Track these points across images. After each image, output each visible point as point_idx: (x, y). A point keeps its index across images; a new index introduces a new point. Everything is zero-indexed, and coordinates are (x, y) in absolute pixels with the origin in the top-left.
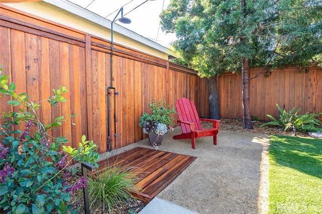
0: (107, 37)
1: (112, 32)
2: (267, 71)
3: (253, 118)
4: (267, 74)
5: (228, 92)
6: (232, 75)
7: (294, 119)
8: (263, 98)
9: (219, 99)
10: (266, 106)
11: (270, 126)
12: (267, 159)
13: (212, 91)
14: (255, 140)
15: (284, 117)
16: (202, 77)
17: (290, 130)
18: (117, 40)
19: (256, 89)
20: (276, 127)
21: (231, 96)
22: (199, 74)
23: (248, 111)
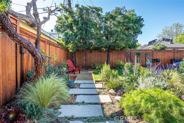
0: (49, 39)
1: (50, 37)
2: (91, 51)
3: (88, 67)
4: (91, 52)
5: (79, 58)
6: (80, 51)
7: (98, 66)
8: (90, 59)
9: (76, 60)
10: (91, 62)
11: (93, 69)
12: (93, 75)
13: (74, 57)
14: (89, 72)
15: (96, 65)
16: (71, 52)
17: (97, 69)
18: (51, 40)
19: (88, 57)
20: (94, 68)
21: (80, 59)
22: (70, 51)
23: (86, 64)
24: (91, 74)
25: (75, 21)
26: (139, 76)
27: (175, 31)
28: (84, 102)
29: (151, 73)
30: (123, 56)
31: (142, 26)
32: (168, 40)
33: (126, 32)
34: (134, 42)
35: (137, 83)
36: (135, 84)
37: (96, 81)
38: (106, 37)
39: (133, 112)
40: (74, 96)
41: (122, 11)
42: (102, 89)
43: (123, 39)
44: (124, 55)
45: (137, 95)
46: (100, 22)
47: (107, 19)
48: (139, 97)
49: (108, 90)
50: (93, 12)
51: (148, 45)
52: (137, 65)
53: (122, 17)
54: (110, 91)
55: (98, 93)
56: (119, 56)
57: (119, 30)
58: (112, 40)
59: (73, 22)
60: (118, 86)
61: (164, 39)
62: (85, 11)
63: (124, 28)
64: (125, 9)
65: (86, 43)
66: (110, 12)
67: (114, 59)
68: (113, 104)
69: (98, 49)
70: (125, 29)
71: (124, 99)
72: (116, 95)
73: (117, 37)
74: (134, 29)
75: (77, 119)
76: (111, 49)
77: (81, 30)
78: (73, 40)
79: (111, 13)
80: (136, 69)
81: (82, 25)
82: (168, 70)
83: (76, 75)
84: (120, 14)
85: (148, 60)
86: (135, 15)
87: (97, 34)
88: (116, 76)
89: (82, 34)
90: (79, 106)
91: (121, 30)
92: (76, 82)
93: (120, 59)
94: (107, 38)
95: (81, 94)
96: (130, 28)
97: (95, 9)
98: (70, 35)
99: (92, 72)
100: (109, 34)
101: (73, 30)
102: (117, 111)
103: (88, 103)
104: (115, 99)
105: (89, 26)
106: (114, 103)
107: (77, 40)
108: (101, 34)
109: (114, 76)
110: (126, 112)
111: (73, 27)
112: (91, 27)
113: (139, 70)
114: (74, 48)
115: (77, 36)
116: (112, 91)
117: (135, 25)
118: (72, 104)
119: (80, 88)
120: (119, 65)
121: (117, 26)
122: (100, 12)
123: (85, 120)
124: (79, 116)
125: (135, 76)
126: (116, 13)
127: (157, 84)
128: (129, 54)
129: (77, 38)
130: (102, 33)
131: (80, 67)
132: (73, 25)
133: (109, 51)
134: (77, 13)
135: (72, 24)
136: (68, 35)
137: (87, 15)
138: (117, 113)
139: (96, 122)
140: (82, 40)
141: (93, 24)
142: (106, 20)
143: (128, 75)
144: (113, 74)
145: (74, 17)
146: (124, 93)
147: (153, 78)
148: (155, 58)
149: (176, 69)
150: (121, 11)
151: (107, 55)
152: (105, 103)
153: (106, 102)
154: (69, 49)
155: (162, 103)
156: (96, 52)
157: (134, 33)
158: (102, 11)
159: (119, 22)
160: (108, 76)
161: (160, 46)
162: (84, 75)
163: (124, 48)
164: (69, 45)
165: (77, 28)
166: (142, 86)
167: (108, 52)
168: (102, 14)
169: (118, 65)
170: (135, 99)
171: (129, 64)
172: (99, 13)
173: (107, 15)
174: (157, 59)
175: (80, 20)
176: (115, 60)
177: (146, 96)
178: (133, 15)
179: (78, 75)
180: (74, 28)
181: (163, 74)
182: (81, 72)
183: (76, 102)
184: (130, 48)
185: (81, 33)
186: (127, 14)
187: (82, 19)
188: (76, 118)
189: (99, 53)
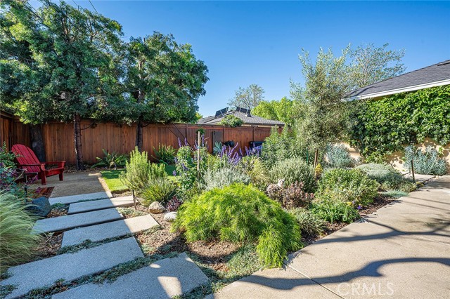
2: (93, 123)
3: (86, 163)
4: (93, 127)
5: (54, 140)
6: (59, 123)
7: (115, 159)
8: (91, 145)
9: (44, 147)
10: (94, 152)
11: (99, 166)
12: (102, 180)
13: (36, 138)
14: (90, 175)
15: (108, 158)
16: (25, 123)
17: (113, 166)
19: (85, 138)
20: (104, 166)
21: (59, 144)
22: (21, 120)
23: (81, 156)
24: (96, 178)
25: (38, 38)
26: (205, 169)
27: (252, 96)
28: (89, 241)
29: (224, 162)
30: (171, 136)
31: (205, 80)
32: (244, 111)
33: (177, 88)
34: (192, 110)
35: (204, 182)
36: (200, 185)
37: (112, 193)
38: (132, 93)
39: (201, 231)
40: (54, 235)
41: (168, 43)
42: (131, 205)
43: (170, 102)
44: (172, 134)
45: (207, 201)
46: (116, 55)
47: (134, 53)
48: (211, 203)
49: (147, 206)
50: (98, 27)
51: (216, 118)
52: (200, 151)
53: (169, 55)
54: (151, 205)
55: (124, 215)
56: (163, 137)
57: (163, 82)
58: (147, 101)
59: (31, 38)
60: (168, 194)
61: (238, 109)
62: (71, 19)
63: (173, 79)
64: (174, 40)
65: (78, 102)
66: (140, 38)
67: (152, 143)
68: (162, 229)
69: (111, 120)
70: (175, 82)
71: (185, 213)
72: (164, 212)
73: (159, 95)
74: (191, 84)
75: (75, 283)
76: (144, 121)
77: (61, 65)
78: (34, 92)
79: (143, 41)
80: (200, 156)
81: (64, 54)
82: (247, 157)
83: (48, 186)
84: (164, 48)
85: (217, 144)
86: (193, 56)
87: (110, 82)
88: (162, 175)
89: (67, 78)
90: (76, 254)
91: (166, 82)
92: (52, 201)
93: (166, 143)
94: (135, 95)
95: (77, 227)
96: (185, 80)
97: (104, 22)
98: (23, 74)
99: (97, 174)
100: (140, 87)
101: (30, 62)
102: (170, 239)
103: (102, 242)
104: (165, 219)
105: (86, 59)
106: (163, 226)
107: (47, 91)
108: (120, 85)
109: (157, 176)
110: (189, 235)
111: (31, 54)
112: (93, 63)
113: (204, 159)
114: (36, 114)
115: (49, 81)
116: (155, 205)
117: (194, 77)
118: (50, 255)
119: (69, 214)
120: (165, 155)
121: (158, 73)
122: (116, 33)
123: (97, 278)
124: (79, 276)
125: (198, 169)
126: (155, 43)
127: (234, 179)
128: (183, 132)
129: (50, 87)
130: (123, 84)
131: (63, 165)
132: (30, 47)
133: (140, 126)
134: (46, 17)
135: (27, 44)
136: (11, 74)
137: (80, 31)
138: (171, 243)
139: (129, 272)
140: (64, 94)
141: (99, 58)
142: (132, 53)
143: (186, 169)
144: (154, 171)
145: (36, 26)
146: (181, 204)
147: (229, 171)
148: (226, 140)
149: (257, 155)
150: (164, 43)
151: (135, 134)
152: (143, 231)
153: (145, 229)
154: (18, 114)
155: (245, 203)
156: (109, 127)
157: (191, 91)
158: (122, 31)
159: (162, 66)
160: (143, 177)
161: (233, 120)
162: (76, 183)
163: (174, 119)
164: (17, 103)
165: (47, 60)
166: (212, 186)
167: (139, 128)
168: (122, 39)
169: (162, 155)
170: (204, 207)
171: (187, 148)
172: (114, 33)
173: (134, 44)
174: (229, 142)
175: (57, 39)
176: (154, 145)
177: (221, 199)
178: (189, 56)
179: (59, 185)
180: (38, 57)
181: (242, 163)
182: (65, 177)
183: (63, 246)
184: (184, 119)
185: (61, 75)
186: (177, 51)
187: (64, 37)
188: (69, 283)
189: (116, 128)
